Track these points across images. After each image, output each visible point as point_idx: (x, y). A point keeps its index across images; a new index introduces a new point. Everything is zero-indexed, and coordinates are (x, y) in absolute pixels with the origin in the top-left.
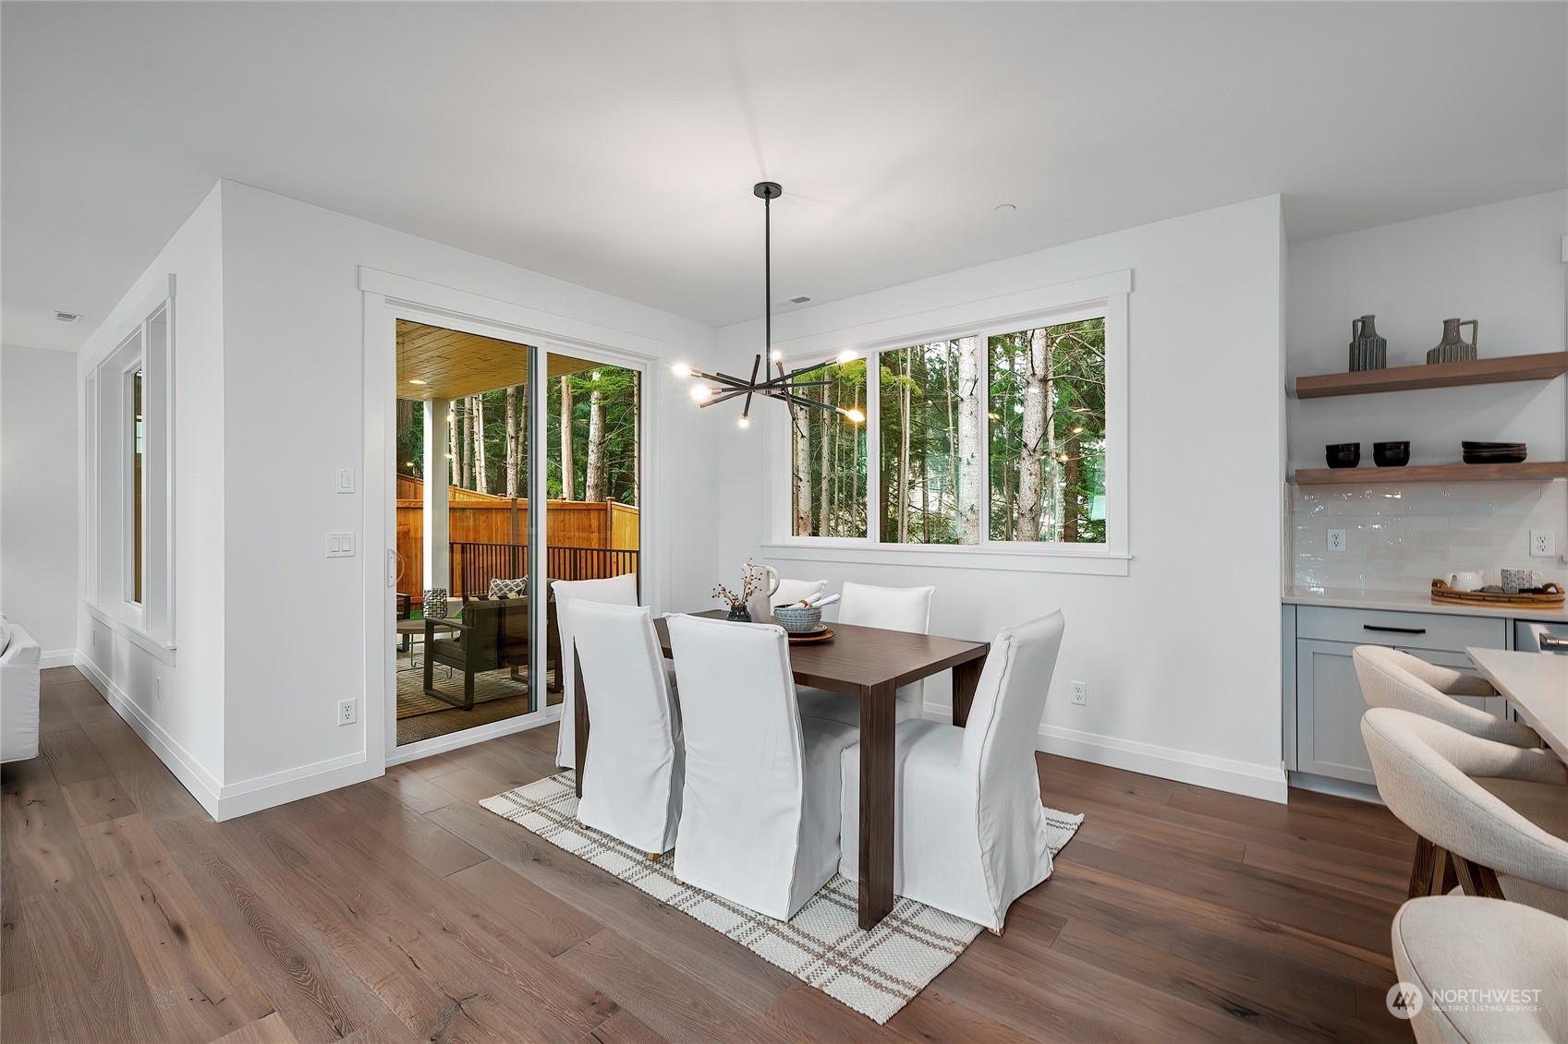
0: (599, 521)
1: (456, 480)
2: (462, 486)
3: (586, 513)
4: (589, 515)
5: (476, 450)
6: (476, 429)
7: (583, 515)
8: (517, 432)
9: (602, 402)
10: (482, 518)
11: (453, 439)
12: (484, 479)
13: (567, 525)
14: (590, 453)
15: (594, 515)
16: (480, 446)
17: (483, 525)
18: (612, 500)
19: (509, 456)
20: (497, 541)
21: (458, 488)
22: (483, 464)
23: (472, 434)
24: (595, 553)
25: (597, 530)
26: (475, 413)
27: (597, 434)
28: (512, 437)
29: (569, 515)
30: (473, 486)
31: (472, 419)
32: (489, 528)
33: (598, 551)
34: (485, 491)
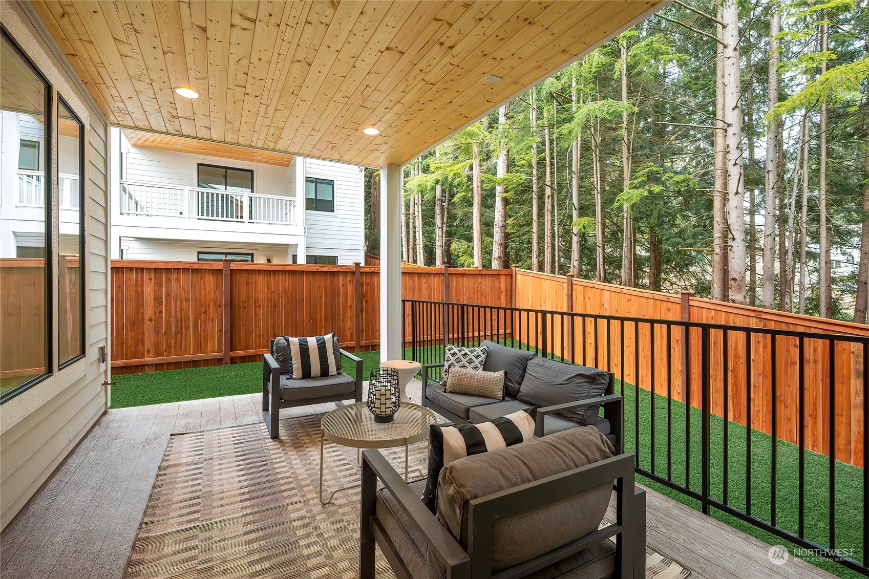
0: (506, 284)
1: (405, 258)
2: (408, 262)
3: (497, 276)
4: (499, 278)
5: (417, 237)
6: (417, 224)
7: (495, 278)
8: (443, 224)
9: (505, 195)
10: (424, 280)
11: (403, 232)
12: (422, 256)
13: (483, 287)
14: (495, 233)
15: (503, 279)
16: (419, 236)
17: (424, 286)
18: (516, 267)
19: (437, 240)
20: (434, 300)
21: (407, 263)
22: (421, 246)
23: (415, 227)
24: (502, 312)
25: (504, 291)
26: (416, 213)
27: (500, 219)
28: (440, 228)
29: (484, 280)
30: (415, 262)
31: (414, 219)
32: (429, 289)
33: (505, 309)
34: (423, 264)
